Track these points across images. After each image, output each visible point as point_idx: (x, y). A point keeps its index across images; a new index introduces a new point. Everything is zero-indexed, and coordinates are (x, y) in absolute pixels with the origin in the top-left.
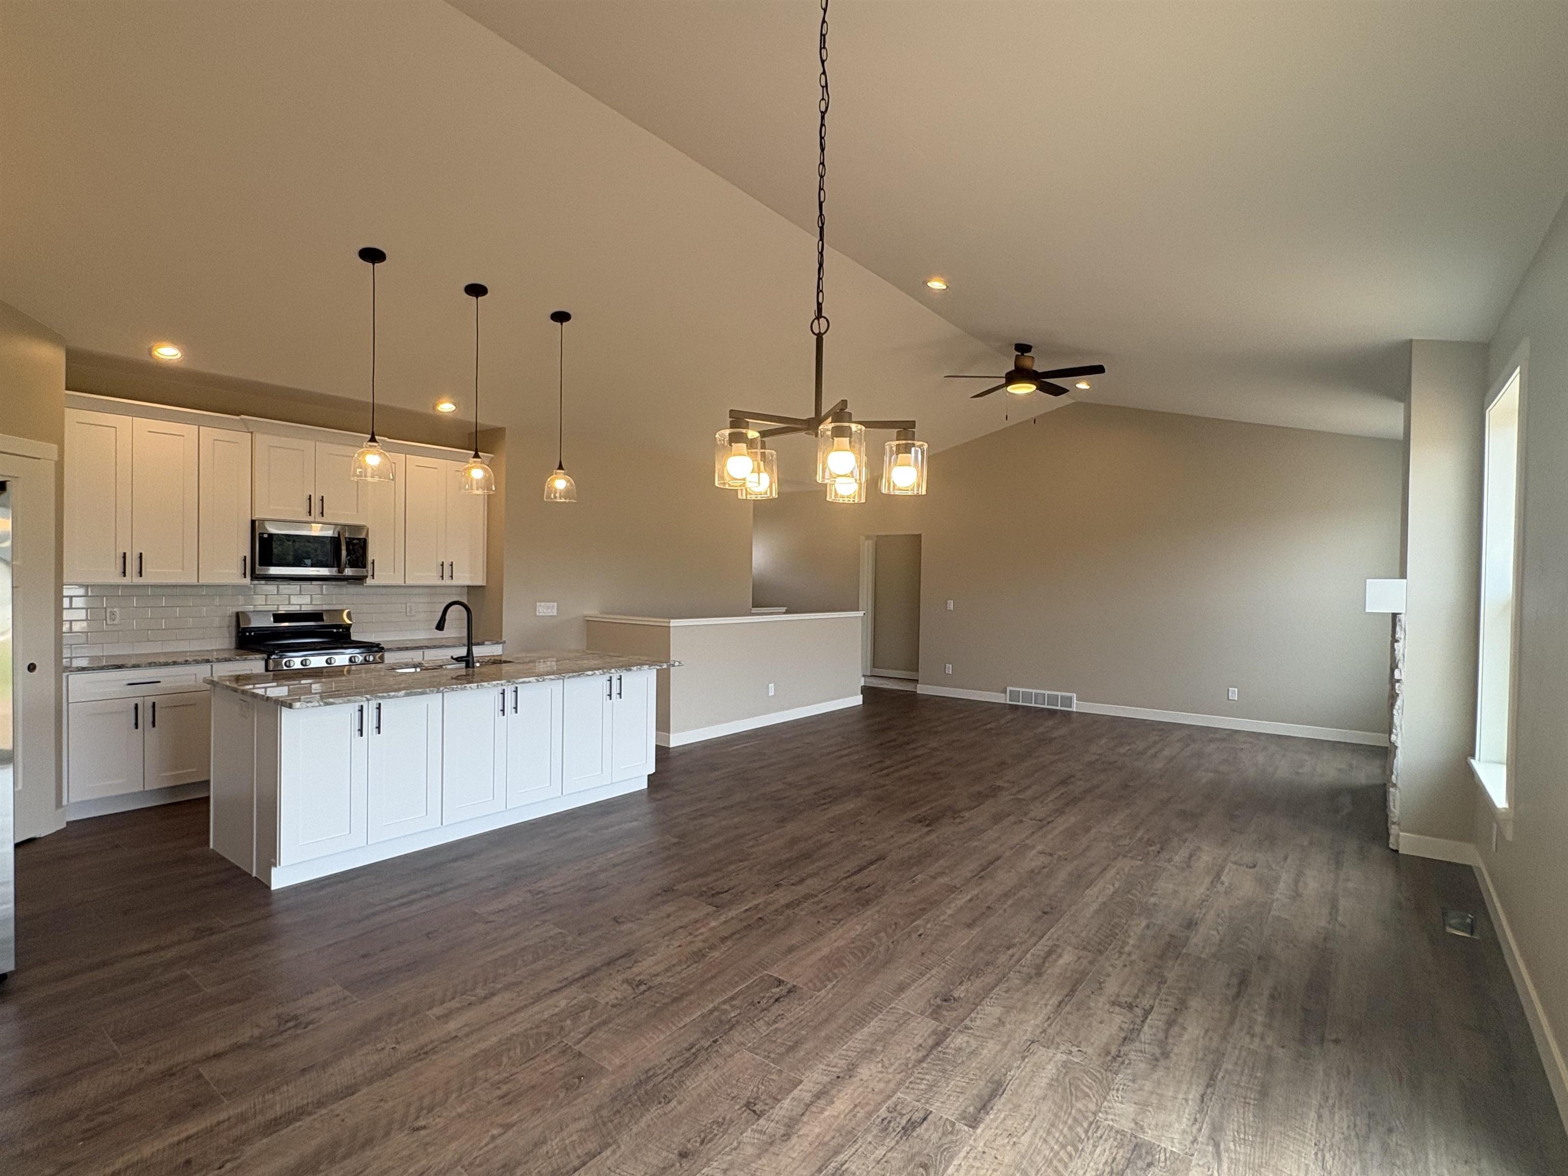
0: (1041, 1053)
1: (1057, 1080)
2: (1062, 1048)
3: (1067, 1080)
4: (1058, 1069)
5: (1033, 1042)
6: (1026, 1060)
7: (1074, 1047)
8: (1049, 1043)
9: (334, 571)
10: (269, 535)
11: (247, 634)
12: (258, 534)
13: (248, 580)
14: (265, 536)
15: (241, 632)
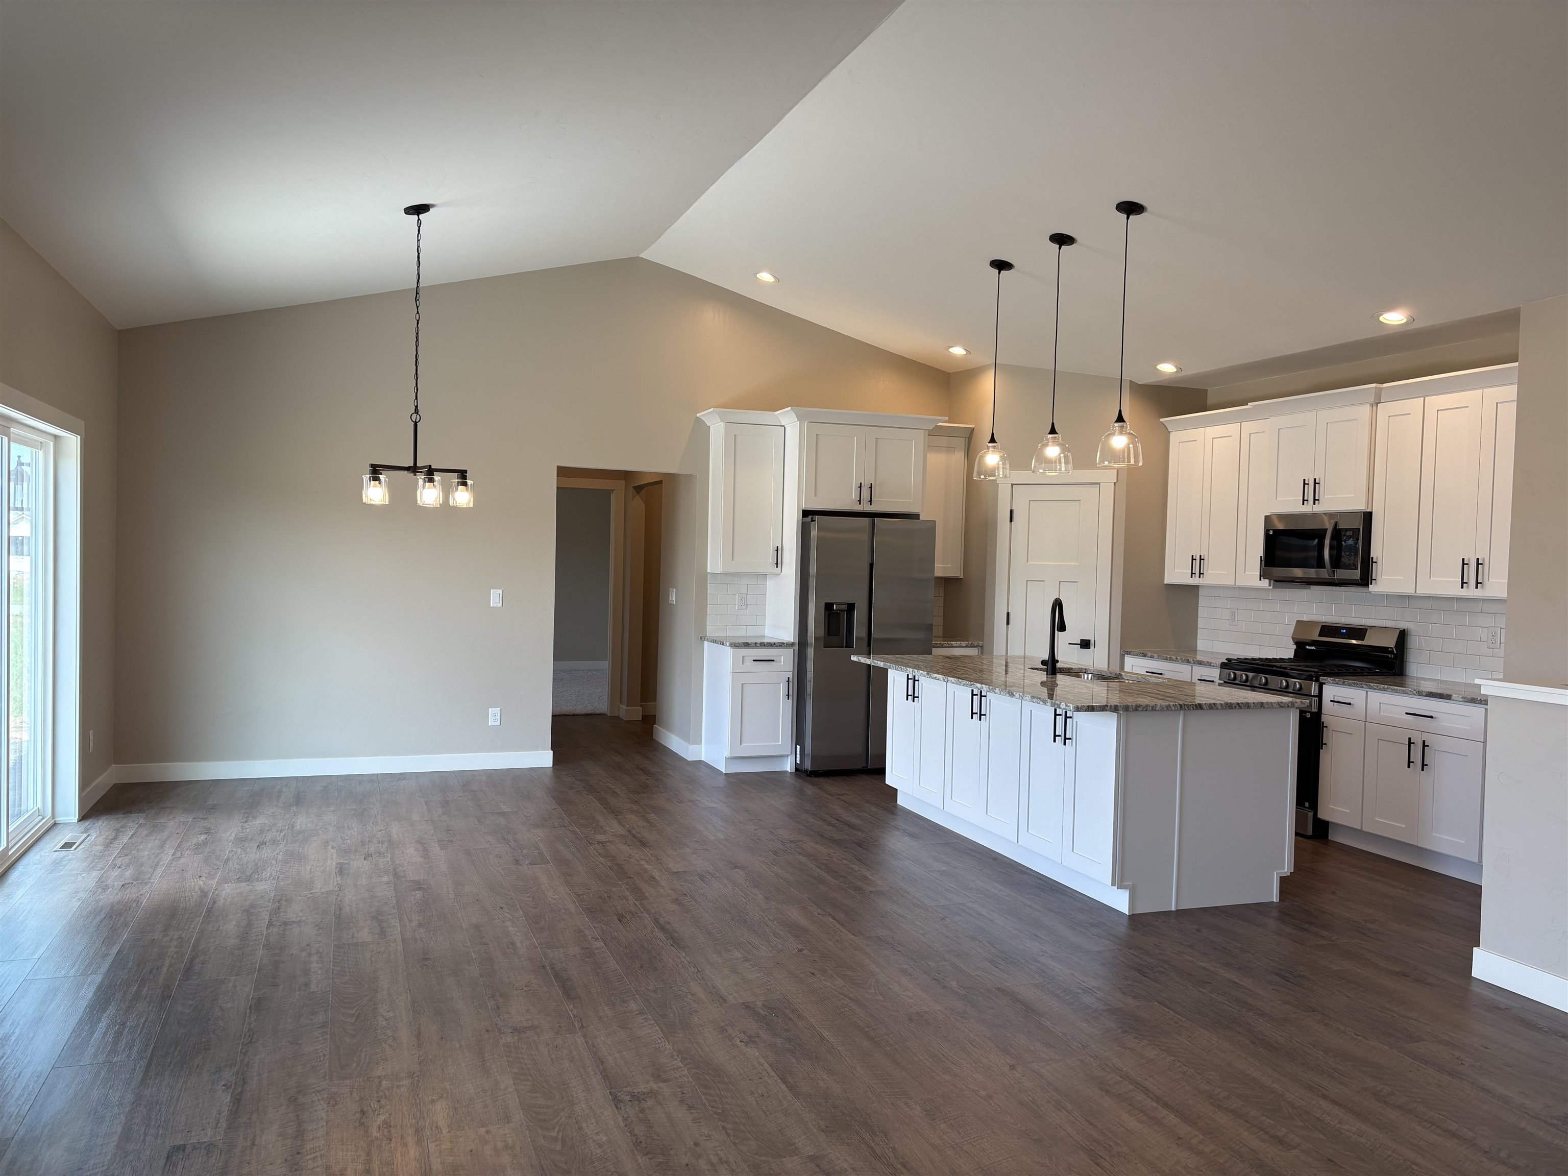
9: (1324, 573)
10: (1274, 531)
11: (1307, 647)
12: (1267, 531)
13: (1265, 583)
14: (1271, 532)
15: (1300, 645)
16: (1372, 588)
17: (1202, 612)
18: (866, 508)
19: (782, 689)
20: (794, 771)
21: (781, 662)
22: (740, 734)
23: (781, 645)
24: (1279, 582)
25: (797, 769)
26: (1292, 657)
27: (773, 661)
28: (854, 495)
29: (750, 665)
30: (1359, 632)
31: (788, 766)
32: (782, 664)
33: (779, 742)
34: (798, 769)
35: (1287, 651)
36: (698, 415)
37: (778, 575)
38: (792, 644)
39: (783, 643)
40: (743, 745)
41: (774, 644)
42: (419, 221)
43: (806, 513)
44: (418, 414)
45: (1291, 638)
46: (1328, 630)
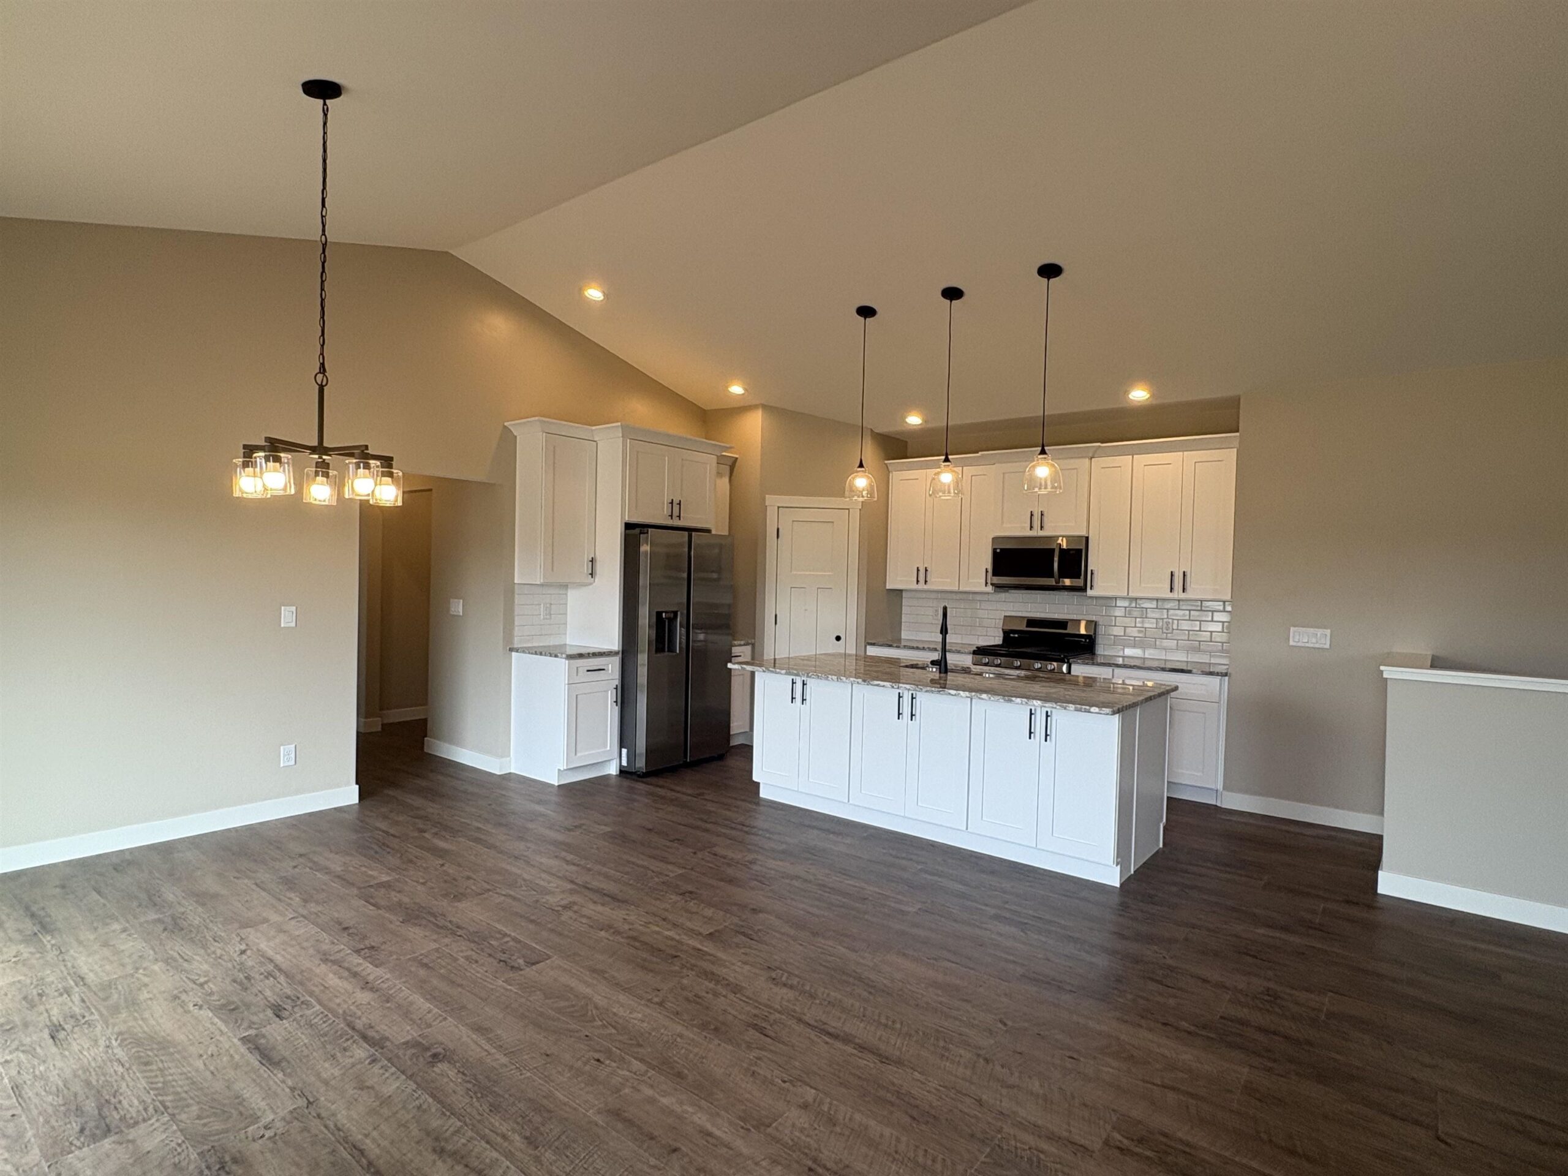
0: (289, 1104)
1: (240, 1104)
2: (279, 1124)
3: (233, 1111)
4: (253, 1109)
5: (309, 1103)
6: (288, 1090)
7: (272, 1134)
8: (295, 1115)
9: (1051, 582)
10: (1001, 549)
11: (1012, 635)
12: (994, 551)
13: (990, 589)
14: (998, 551)
15: (1006, 634)
16: (1089, 592)
17: (905, 610)
18: (676, 523)
19: (611, 696)
20: (618, 773)
21: (608, 670)
22: (574, 745)
23: (610, 654)
24: (998, 587)
25: (621, 771)
26: (1000, 642)
27: (604, 670)
28: (666, 511)
29: (584, 676)
30: (1063, 624)
31: (613, 770)
32: (610, 671)
33: (607, 747)
34: (623, 772)
35: (998, 640)
36: (506, 424)
37: (591, 584)
38: (616, 653)
39: (611, 652)
40: (578, 754)
41: (604, 653)
42: (325, 107)
43: (628, 526)
44: (325, 375)
45: (1001, 630)
46: (1031, 622)
